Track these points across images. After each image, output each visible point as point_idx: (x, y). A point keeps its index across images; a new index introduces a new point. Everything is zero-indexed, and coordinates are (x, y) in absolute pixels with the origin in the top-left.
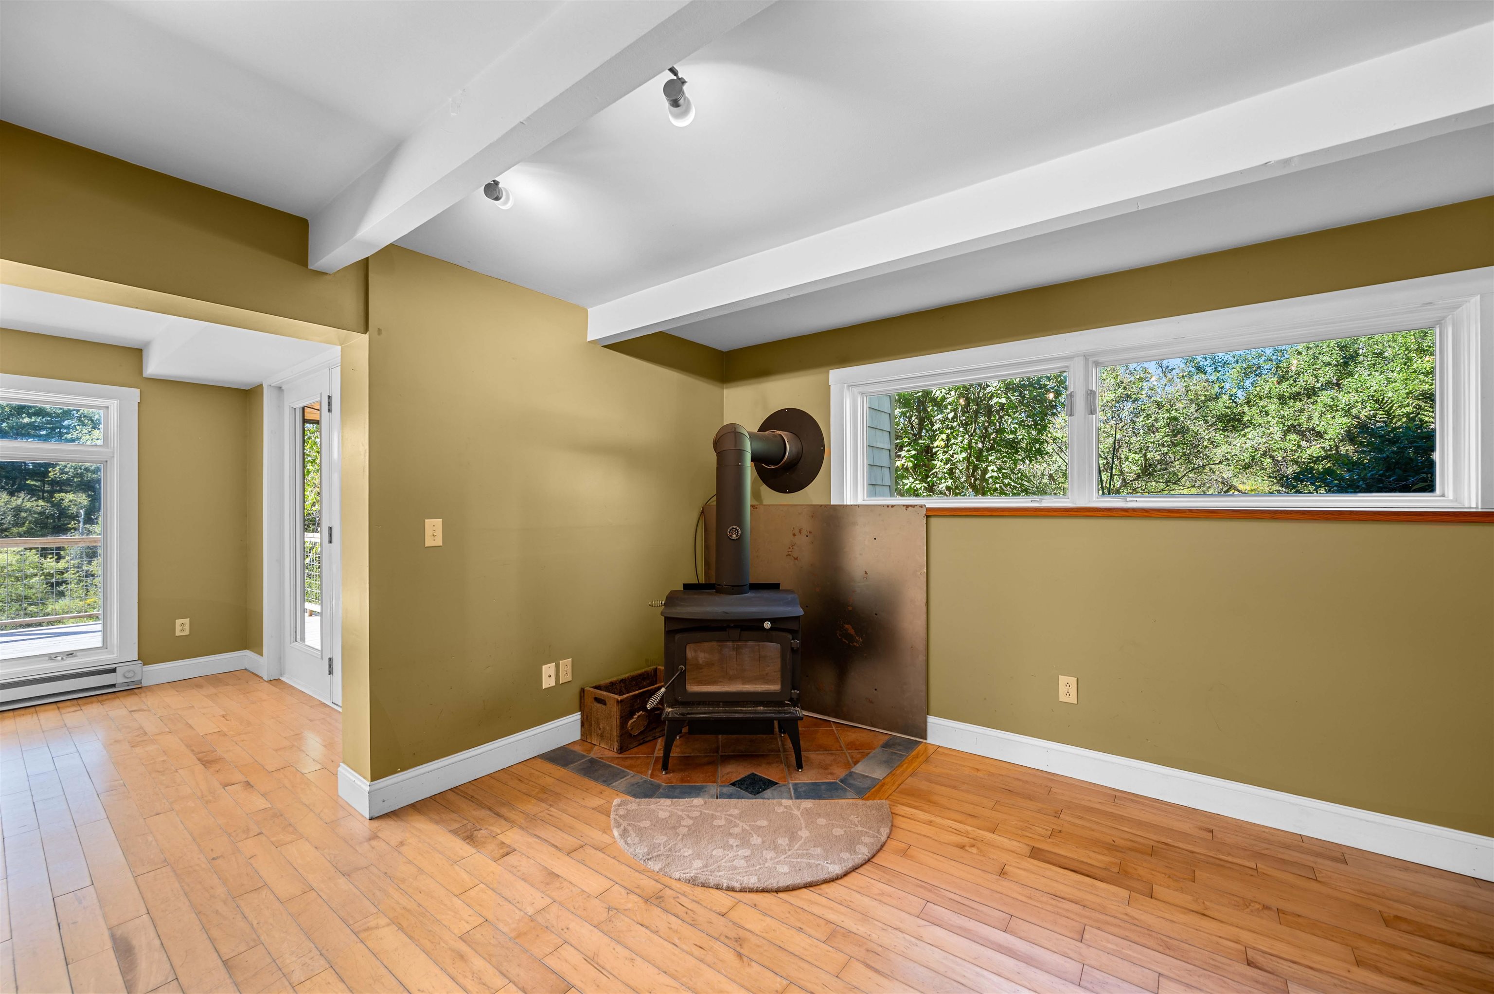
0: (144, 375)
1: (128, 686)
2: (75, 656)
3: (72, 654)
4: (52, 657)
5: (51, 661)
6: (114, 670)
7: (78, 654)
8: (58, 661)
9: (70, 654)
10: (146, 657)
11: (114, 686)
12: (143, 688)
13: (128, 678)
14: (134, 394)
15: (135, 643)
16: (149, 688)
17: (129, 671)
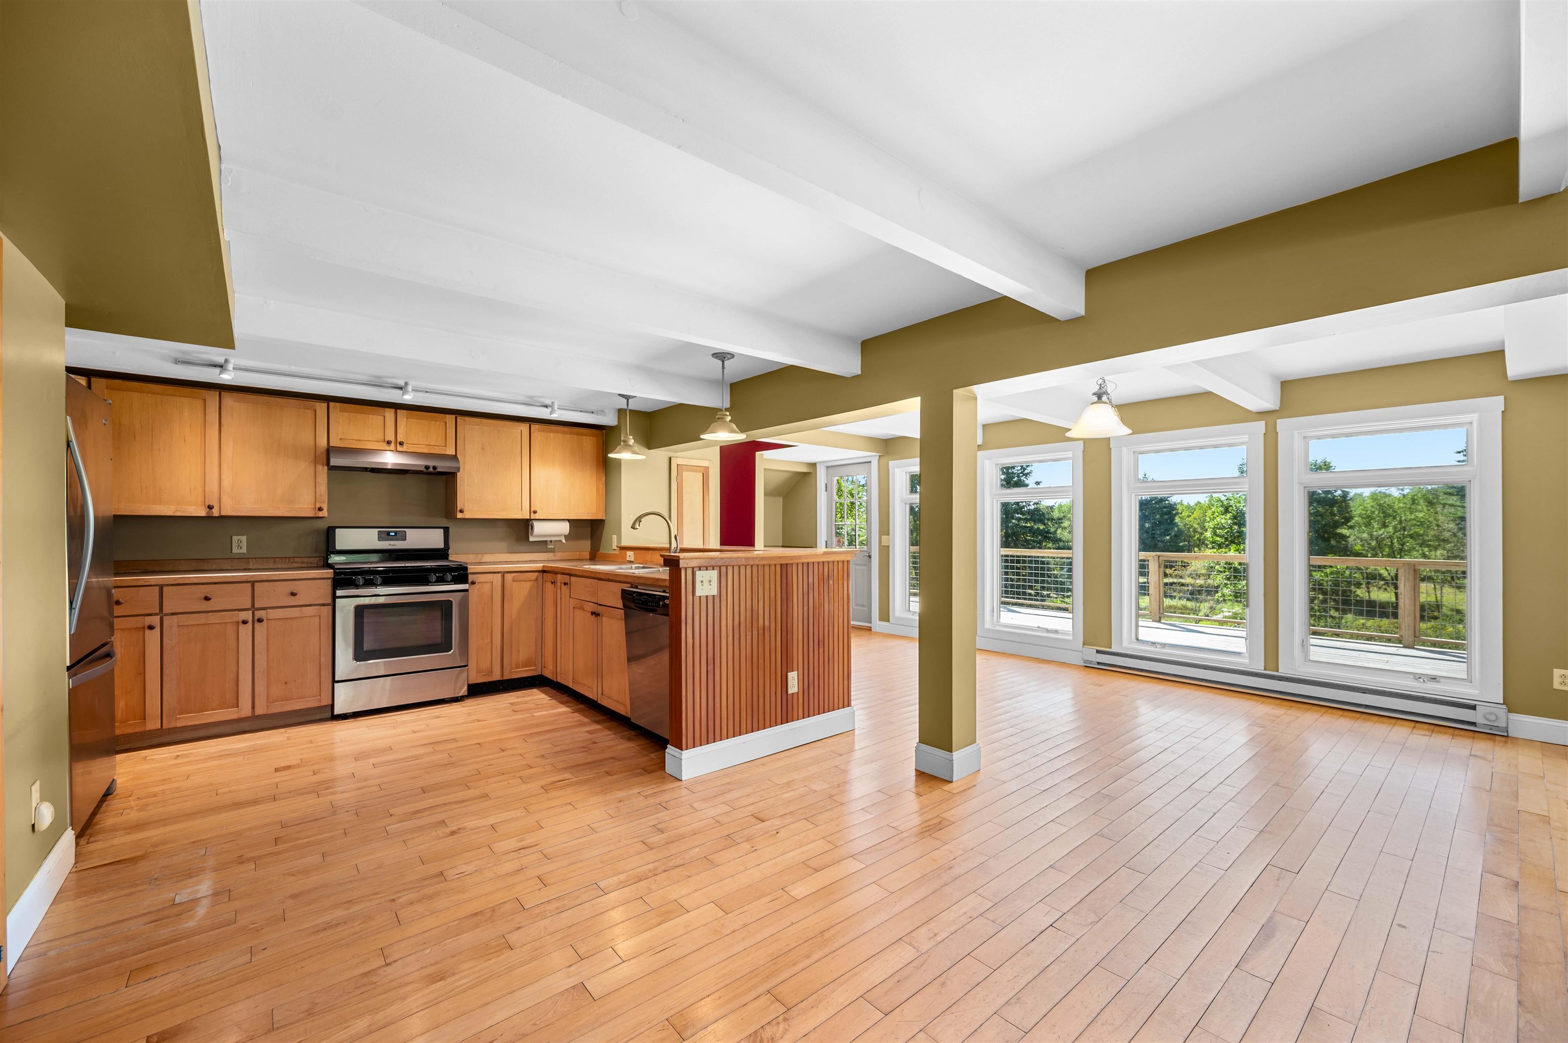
0: (1510, 379)
1: (1491, 729)
2: (1438, 682)
3: (1435, 679)
4: (1417, 677)
5: (1415, 681)
6: (1473, 708)
7: (1441, 680)
8: (1420, 682)
9: (1434, 679)
10: (1511, 704)
11: (1474, 724)
12: (1509, 738)
13: (1489, 720)
14: (1497, 403)
15: (1499, 684)
16: (1515, 740)
17: (1491, 713)
